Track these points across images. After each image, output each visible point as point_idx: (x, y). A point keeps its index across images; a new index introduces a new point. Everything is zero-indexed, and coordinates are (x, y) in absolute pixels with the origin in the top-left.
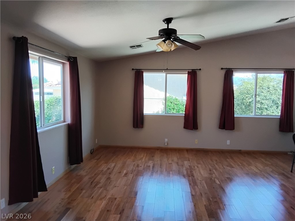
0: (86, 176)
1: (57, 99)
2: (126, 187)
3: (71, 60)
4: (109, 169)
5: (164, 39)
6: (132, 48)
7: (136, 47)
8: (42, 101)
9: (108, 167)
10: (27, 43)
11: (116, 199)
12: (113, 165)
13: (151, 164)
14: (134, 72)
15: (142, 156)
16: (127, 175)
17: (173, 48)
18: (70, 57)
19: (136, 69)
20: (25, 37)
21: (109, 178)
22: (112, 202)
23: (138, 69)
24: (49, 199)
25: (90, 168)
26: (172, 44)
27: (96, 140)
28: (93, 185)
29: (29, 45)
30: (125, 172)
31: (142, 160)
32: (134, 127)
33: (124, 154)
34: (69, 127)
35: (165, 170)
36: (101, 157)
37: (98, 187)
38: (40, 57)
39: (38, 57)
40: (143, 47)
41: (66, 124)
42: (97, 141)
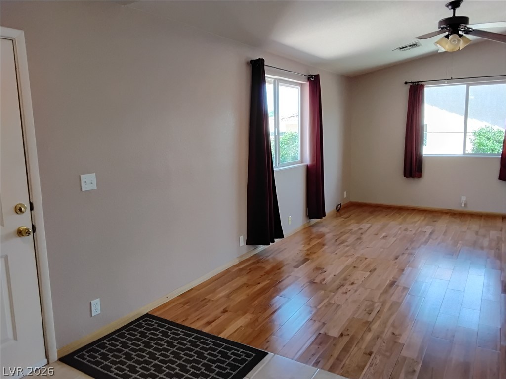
0: (328, 233)
1: (292, 135)
2: (383, 249)
3: (312, 79)
4: (361, 229)
5: (447, 33)
6: (402, 50)
7: (409, 48)
8: (276, 134)
9: (361, 227)
10: (264, 65)
11: (366, 258)
12: (368, 225)
13: (428, 229)
14: (408, 87)
15: (415, 220)
16: (388, 238)
17: (462, 45)
18: (310, 75)
19: (412, 83)
20: (262, 59)
21: (359, 239)
22: (361, 260)
23: (415, 82)
24: (285, 249)
25: (334, 226)
26: (459, 41)
27: (345, 193)
28: (338, 242)
29: (266, 67)
30: (384, 234)
31: (415, 224)
32: (405, 175)
33: (386, 215)
34: (309, 169)
35: (450, 238)
36: (350, 215)
37: (344, 246)
38: (275, 80)
39: (273, 80)
40: (422, 45)
41: (305, 165)
42: (347, 195)
